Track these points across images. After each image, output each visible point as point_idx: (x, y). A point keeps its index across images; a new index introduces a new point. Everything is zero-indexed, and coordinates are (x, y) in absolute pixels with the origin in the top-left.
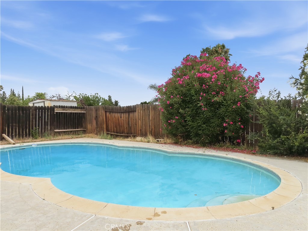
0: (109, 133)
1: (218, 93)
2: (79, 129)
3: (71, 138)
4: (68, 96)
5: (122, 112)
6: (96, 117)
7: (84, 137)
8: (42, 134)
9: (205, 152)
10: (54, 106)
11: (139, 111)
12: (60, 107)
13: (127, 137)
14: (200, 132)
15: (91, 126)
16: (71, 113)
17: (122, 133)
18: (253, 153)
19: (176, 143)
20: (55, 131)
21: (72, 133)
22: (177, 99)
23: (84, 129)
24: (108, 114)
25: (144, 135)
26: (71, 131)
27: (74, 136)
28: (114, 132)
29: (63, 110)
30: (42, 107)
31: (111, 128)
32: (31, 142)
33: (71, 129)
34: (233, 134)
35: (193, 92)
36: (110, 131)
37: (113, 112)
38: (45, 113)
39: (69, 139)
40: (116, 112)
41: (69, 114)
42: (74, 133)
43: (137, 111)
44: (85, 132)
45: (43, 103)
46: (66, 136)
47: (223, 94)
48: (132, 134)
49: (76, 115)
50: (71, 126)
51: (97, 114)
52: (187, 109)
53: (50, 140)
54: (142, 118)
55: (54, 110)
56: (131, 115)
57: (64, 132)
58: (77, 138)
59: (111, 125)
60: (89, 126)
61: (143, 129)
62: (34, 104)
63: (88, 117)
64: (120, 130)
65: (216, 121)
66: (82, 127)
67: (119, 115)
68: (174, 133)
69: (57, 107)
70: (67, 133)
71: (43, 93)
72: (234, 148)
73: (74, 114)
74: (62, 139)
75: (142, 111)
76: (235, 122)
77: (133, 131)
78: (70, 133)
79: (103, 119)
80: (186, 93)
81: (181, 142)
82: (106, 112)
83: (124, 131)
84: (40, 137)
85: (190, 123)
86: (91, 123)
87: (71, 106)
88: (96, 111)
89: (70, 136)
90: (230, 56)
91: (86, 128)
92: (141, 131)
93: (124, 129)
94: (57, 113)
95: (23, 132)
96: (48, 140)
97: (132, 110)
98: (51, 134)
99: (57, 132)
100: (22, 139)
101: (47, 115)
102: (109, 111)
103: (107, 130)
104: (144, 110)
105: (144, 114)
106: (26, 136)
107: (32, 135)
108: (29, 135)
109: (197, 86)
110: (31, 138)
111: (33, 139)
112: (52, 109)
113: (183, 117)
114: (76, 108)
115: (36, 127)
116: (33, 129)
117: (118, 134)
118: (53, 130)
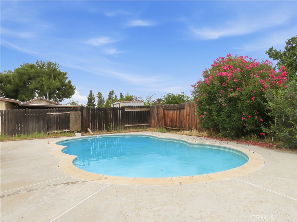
0: (166, 127)
1: (235, 90)
2: (145, 124)
3: (136, 132)
4: (150, 97)
5: (175, 110)
6: (158, 114)
7: (147, 130)
8: (114, 129)
9: (221, 144)
10: (125, 106)
11: (187, 108)
12: (129, 107)
13: (179, 130)
14: (225, 126)
15: (154, 121)
16: (138, 111)
17: (176, 128)
18: (269, 147)
19: (210, 136)
20: (125, 125)
21: (139, 127)
22: (205, 97)
23: (149, 124)
24: (165, 111)
25: (190, 129)
26: (138, 126)
27: (140, 130)
28: (170, 126)
29: (132, 109)
30: (117, 107)
31: (168, 123)
32: (105, 134)
33: (138, 124)
34: (253, 127)
35: (215, 89)
36: (167, 125)
37: (169, 110)
38: (117, 112)
39: (134, 132)
40: (171, 110)
41: (136, 112)
42: (141, 127)
43: (185, 108)
44: (150, 127)
45: (119, 104)
46: (134, 130)
47: (240, 90)
48: (182, 128)
49: (142, 113)
51: (158, 111)
52: (212, 105)
53: (120, 133)
54: (189, 114)
55: (124, 110)
56: (182, 111)
57: (132, 126)
58: (141, 131)
59: (168, 120)
60: (153, 122)
61: (190, 123)
62: (114, 105)
63: (152, 114)
64: (174, 124)
65: (235, 115)
66: (147, 122)
67: (173, 111)
68: (206, 126)
69: (127, 107)
70: (135, 127)
71: (131, 96)
72: (259, 141)
73: (141, 112)
74: (129, 132)
75: (189, 108)
76: (253, 116)
77: (183, 126)
78: (137, 127)
79: (162, 116)
80: (211, 91)
81: (213, 135)
82: (164, 109)
83: (177, 125)
84: (114, 130)
85: (216, 118)
86: (154, 119)
87: (138, 106)
88: (157, 109)
89: (136, 130)
91: (151, 123)
92: (188, 125)
93: (177, 123)
94: (127, 111)
95: (101, 127)
96: (118, 133)
97: (182, 107)
98: (121, 128)
99: (127, 126)
100: (100, 131)
101: (119, 113)
102: (166, 108)
103: (165, 125)
104: (191, 107)
105: (190, 110)
106: (103, 129)
107: (108, 129)
108: (106, 129)
109: (217, 85)
110: (107, 131)
111: (108, 131)
112: (123, 108)
113: (211, 112)
114: (142, 107)
115: (111, 123)
116: (108, 124)
117: (173, 128)
118: (124, 125)
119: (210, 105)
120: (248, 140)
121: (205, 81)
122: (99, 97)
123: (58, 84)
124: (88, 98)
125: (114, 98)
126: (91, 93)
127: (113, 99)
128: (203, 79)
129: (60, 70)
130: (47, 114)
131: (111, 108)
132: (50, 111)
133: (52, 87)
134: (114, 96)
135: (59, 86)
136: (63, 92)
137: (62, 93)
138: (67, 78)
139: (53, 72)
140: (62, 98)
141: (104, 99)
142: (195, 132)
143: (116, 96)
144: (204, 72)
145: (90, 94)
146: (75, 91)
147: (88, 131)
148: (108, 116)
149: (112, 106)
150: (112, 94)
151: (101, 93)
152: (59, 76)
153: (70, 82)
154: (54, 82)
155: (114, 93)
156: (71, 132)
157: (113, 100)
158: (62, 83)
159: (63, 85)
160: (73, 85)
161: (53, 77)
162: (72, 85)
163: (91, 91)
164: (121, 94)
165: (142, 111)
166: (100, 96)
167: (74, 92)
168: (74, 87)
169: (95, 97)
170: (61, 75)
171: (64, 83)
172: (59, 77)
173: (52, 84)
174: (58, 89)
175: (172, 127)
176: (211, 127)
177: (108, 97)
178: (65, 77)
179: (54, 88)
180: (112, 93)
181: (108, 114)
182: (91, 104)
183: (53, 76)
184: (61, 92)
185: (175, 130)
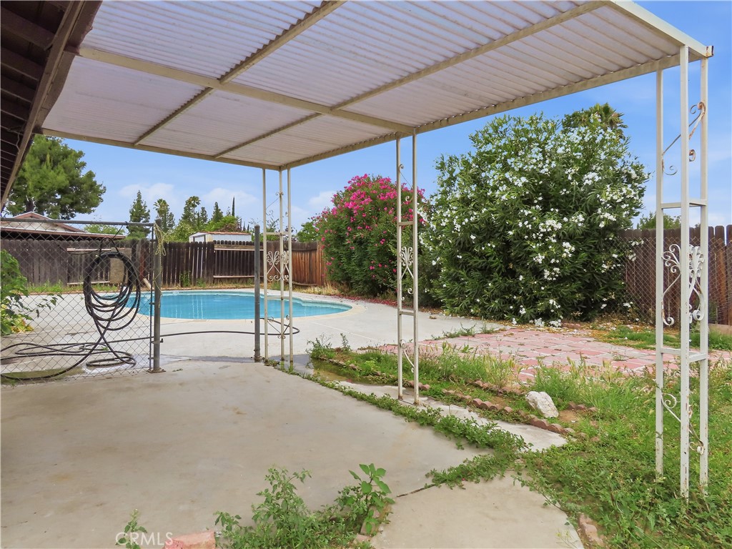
5: (303, 251)
8: (195, 282)
9: (342, 302)
10: (215, 241)
12: (222, 242)
13: (305, 287)
16: (240, 251)
17: (303, 282)
19: (343, 294)
20: (215, 277)
21: (241, 281)
25: (322, 285)
26: (240, 278)
27: (241, 286)
28: (294, 280)
29: (228, 247)
30: (201, 242)
33: (240, 274)
38: (200, 252)
40: (296, 251)
41: (236, 254)
42: (245, 280)
43: (317, 249)
45: (203, 237)
48: (313, 283)
49: (247, 254)
50: (240, 270)
52: (342, 248)
55: (214, 248)
56: (313, 254)
57: (228, 279)
58: (243, 288)
62: (194, 238)
64: (301, 277)
67: (300, 254)
69: (218, 243)
70: (233, 281)
73: (245, 253)
74: (221, 289)
77: (314, 280)
83: (305, 279)
84: (193, 284)
87: (241, 242)
89: (234, 285)
90: (622, 129)
92: (322, 278)
93: (305, 275)
94: (218, 251)
95: (169, 277)
97: (314, 248)
98: (207, 282)
99: (218, 278)
100: (167, 285)
101: (203, 254)
106: (173, 282)
107: (182, 282)
108: (178, 282)
109: (345, 219)
110: (179, 285)
111: (182, 286)
112: (211, 245)
113: (340, 258)
114: (248, 244)
115: (187, 270)
116: (182, 273)
117: (299, 284)
118: (211, 276)
119: (338, 248)
120: (385, 298)
121: (333, 210)
122: (160, 212)
123: (62, 179)
124: (132, 212)
125: (198, 214)
126: (139, 201)
127: (196, 216)
128: (332, 206)
129: (66, 145)
130: (68, 249)
131: (188, 245)
132: (74, 246)
133: (47, 185)
134: (198, 209)
135: (64, 185)
136: (73, 199)
137: (70, 201)
138: (84, 164)
139: (50, 149)
140: (70, 211)
141: (171, 215)
142: (330, 289)
143: (203, 209)
144: (335, 196)
145: (136, 202)
146: (102, 196)
147: (144, 284)
148: (183, 258)
149: (191, 240)
150: (194, 206)
151: (165, 202)
152: (63, 159)
153: (90, 175)
154: (52, 173)
155: (198, 203)
156: (111, 285)
157: (195, 219)
158: (72, 177)
159: (74, 181)
160: (98, 183)
161: (50, 161)
162: (95, 183)
163: (139, 195)
164: (217, 206)
165: (247, 251)
166: (163, 207)
167: (100, 198)
168: (101, 188)
169: (149, 211)
170: (69, 159)
171: (77, 176)
172: (65, 162)
173: (48, 179)
174: (61, 191)
175: (298, 282)
176: (343, 280)
177: (183, 212)
178: (80, 161)
179: (52, 189)
180: (193, 202)
181: (183, 254)
182: (140, 229)
183: (50, 158)
184: (69, 198)
185: (302, 286)
